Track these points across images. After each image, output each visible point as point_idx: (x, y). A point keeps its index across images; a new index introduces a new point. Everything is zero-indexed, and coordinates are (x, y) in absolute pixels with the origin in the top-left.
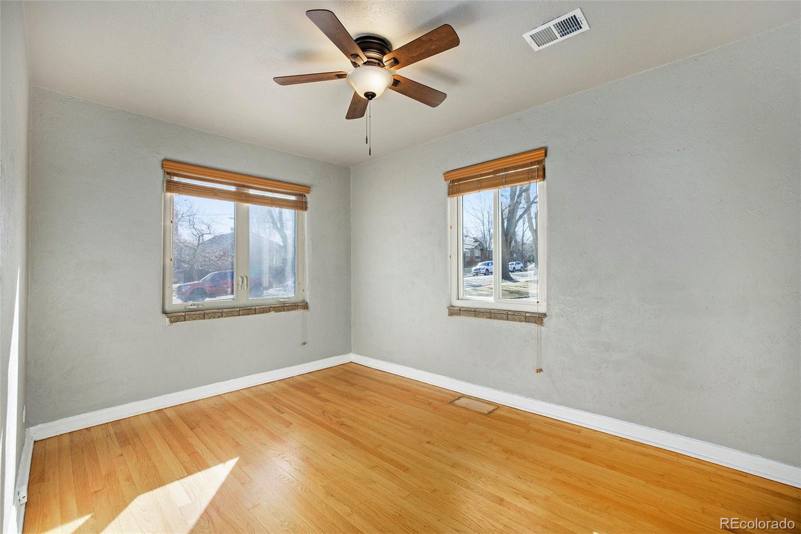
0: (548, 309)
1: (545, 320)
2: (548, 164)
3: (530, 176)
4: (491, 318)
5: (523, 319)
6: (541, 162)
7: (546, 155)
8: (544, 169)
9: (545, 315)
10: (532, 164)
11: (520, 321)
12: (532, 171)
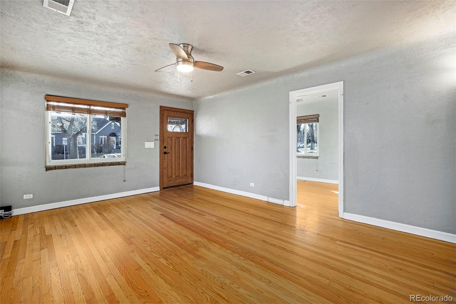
0: (319, 155)
1: (319, 158)
2: (319, 118)
3: (315, 121)
4: (304, 158)
5: (313, 158)
6: (318, 118)
7: (319, 116)
8: (318, 120)
9: (318, 157)
10: (316, 118)
11: (312, 158)
12: (316, 120)
